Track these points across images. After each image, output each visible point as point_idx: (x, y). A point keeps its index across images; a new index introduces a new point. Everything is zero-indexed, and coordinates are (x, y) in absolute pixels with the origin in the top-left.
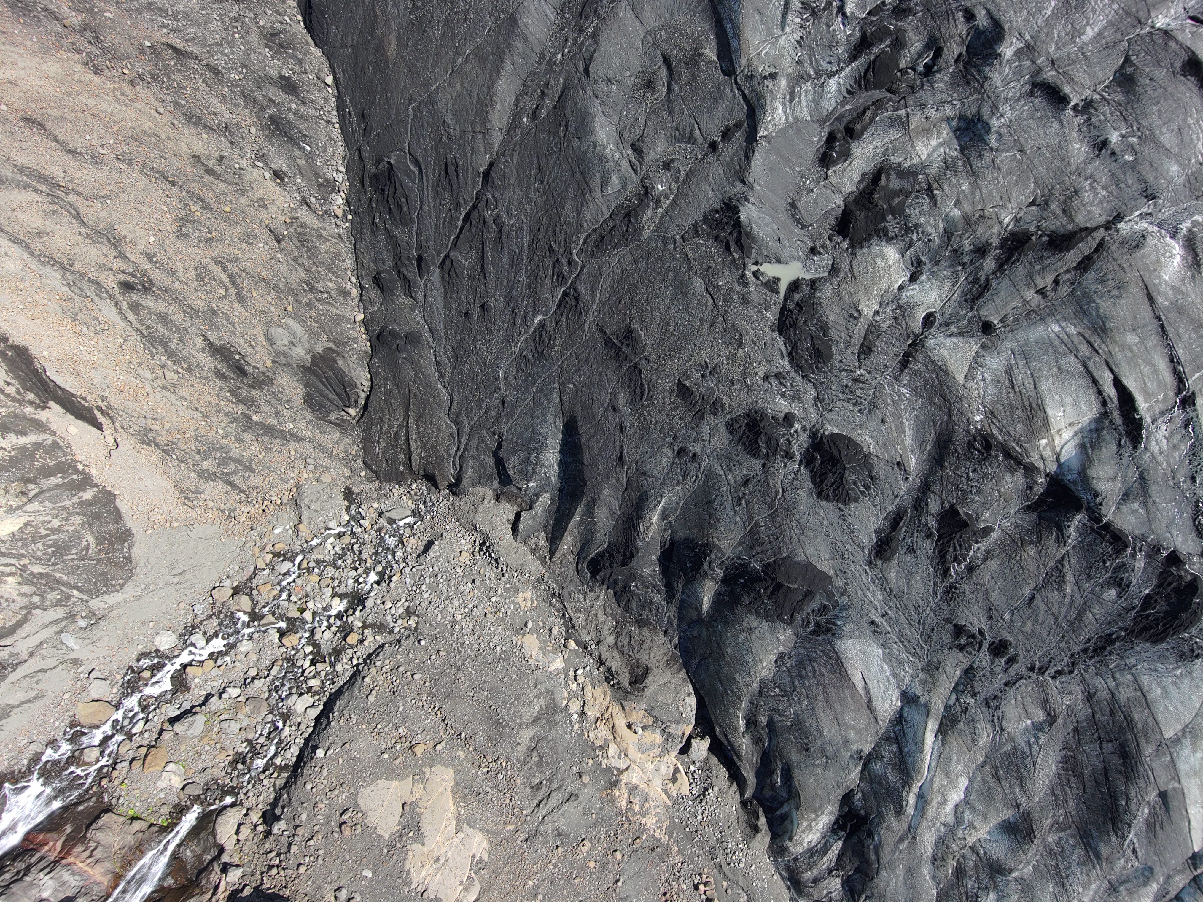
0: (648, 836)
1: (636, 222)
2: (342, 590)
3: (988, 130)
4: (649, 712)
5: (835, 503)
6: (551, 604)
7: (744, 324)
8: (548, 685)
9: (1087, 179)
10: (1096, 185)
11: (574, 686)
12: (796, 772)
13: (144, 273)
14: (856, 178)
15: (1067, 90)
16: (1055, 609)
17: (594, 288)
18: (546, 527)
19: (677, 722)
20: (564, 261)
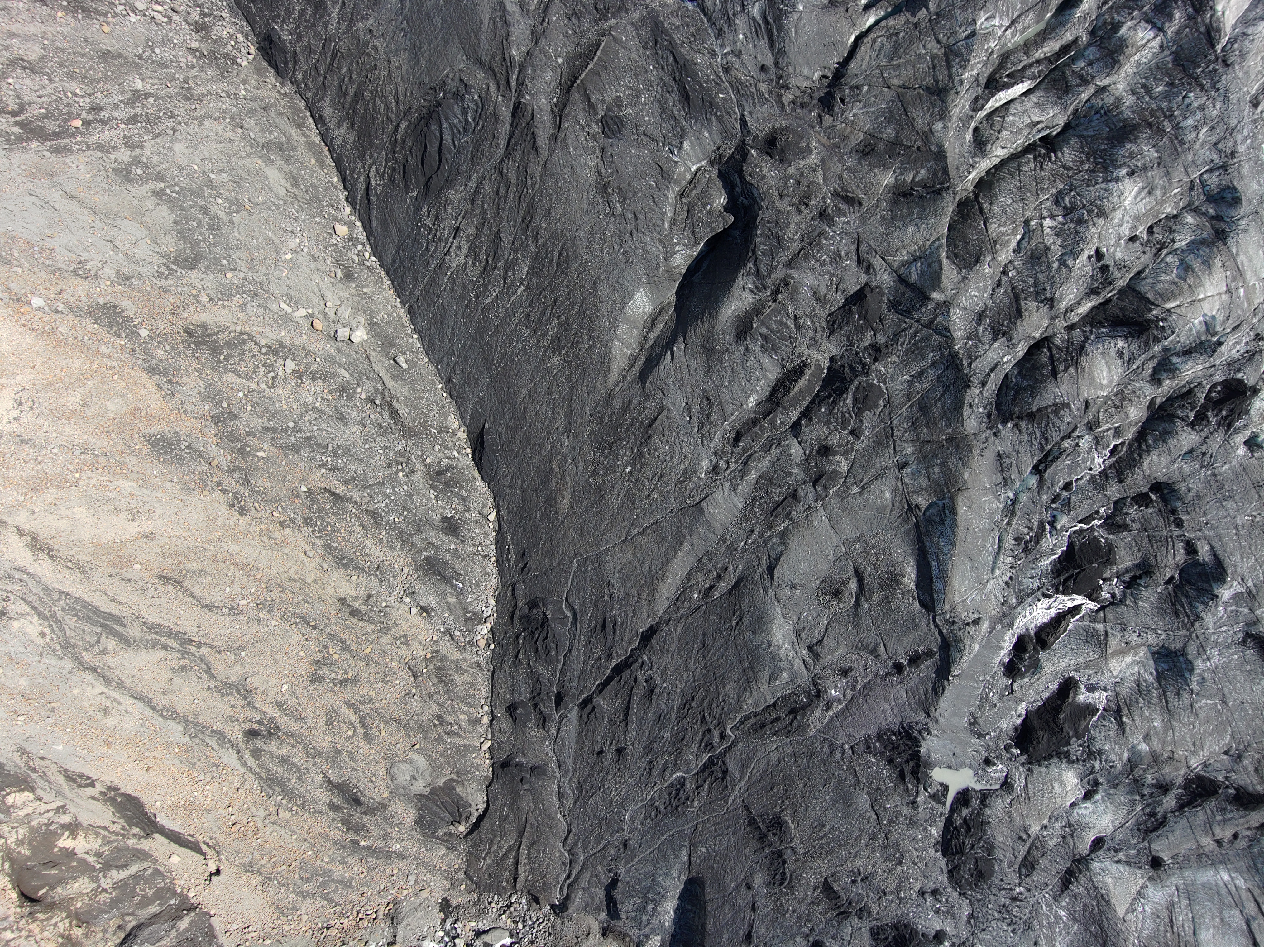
1: (803, 719)
7: (907, 843)
13: (272, 720)
17: (744, 767)
20: (716, 733)
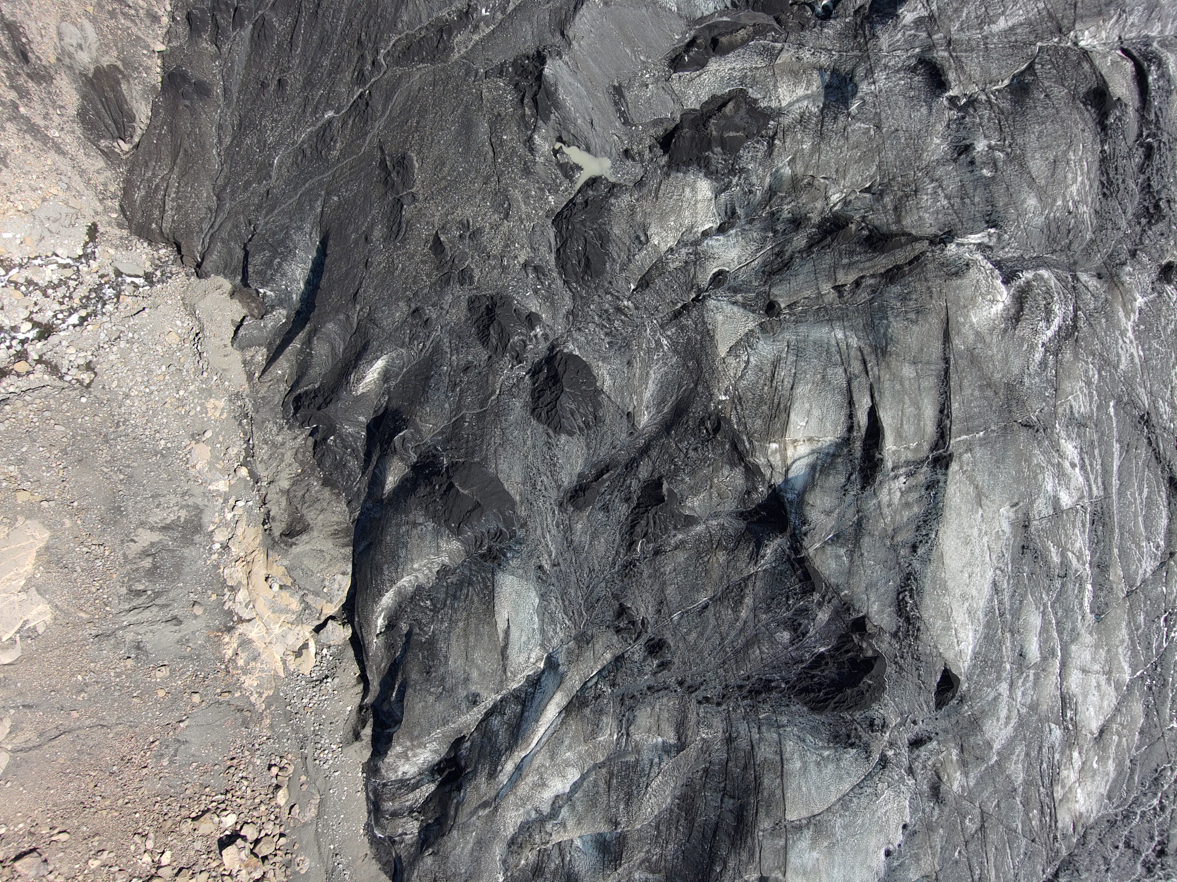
0: (242, 695)
1: (448, 41)
2: (37, 318)
3: (854, 94)
4: (289, 570)
5: (546, 427)
6: (240, 424)
7: (517, 194)
8: (199, 501)
9: (932, 181)
10: (940, 191)
11: (229, 516)
12: (410, 691)
14: (704, 97)
15: (951, 76)
16: (724, 629)
18: (270, 344)
19: (317, 594)
20: (369, 59)
